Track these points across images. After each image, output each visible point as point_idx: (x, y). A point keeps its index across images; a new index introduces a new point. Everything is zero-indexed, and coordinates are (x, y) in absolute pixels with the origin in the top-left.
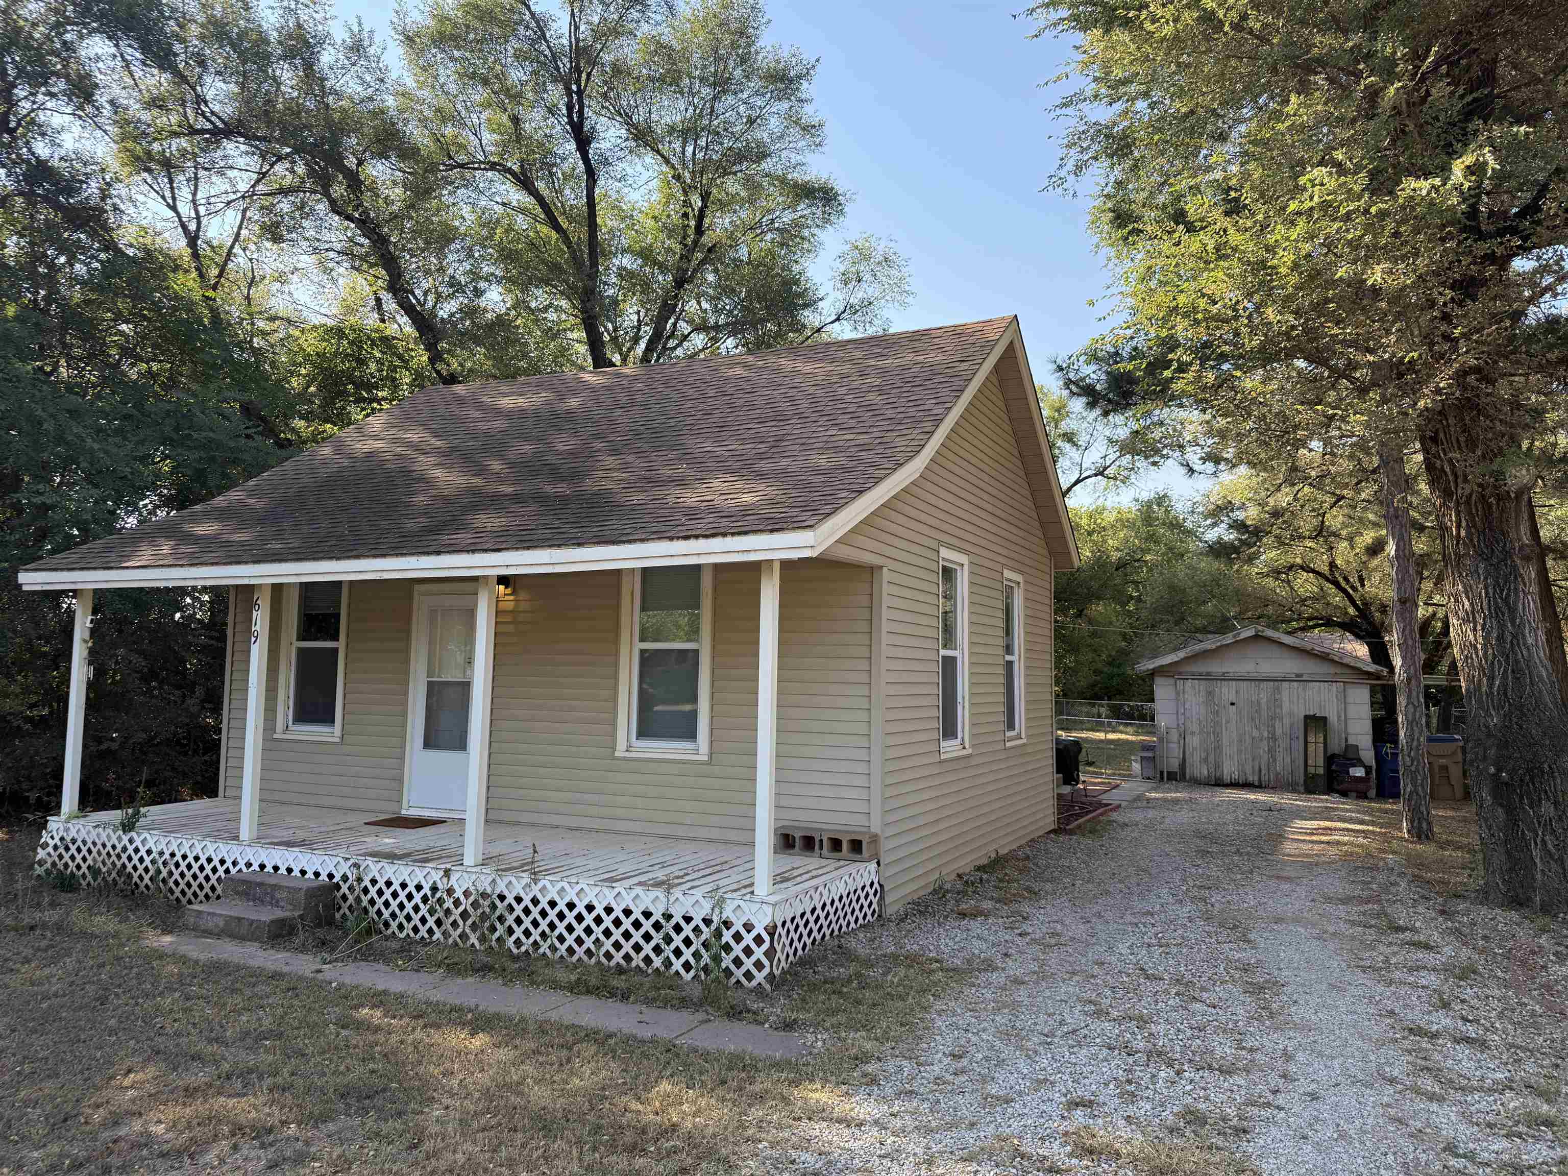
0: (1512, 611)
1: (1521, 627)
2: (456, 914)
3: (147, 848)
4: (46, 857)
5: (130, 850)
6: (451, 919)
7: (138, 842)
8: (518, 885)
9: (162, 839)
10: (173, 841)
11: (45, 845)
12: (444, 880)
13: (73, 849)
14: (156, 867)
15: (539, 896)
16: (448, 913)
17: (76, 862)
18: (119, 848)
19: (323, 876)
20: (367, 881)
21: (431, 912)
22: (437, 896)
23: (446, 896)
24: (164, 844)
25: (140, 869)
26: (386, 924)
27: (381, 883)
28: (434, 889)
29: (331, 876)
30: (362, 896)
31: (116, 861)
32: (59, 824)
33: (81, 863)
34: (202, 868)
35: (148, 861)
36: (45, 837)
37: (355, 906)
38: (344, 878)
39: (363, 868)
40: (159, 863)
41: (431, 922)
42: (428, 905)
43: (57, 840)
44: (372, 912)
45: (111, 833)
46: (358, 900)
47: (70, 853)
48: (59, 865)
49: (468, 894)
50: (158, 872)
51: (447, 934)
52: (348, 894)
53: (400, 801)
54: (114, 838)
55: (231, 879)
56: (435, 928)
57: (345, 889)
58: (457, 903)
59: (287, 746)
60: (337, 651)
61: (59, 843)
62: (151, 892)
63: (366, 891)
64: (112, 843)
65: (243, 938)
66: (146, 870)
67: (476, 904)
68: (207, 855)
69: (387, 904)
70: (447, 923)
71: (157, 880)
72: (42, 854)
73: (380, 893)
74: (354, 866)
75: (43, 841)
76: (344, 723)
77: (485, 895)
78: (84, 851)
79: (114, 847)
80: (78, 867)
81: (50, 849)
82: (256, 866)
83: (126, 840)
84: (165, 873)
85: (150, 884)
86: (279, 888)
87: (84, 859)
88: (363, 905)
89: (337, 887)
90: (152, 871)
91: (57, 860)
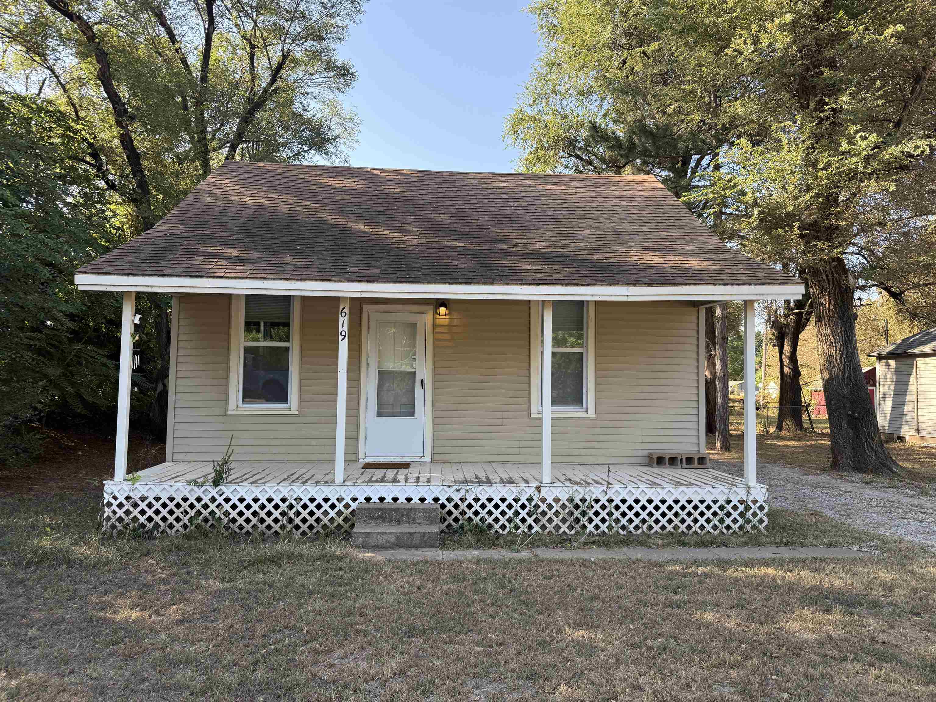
2: (550, 514)
3: (238, 497)
4: (111, 514)
5: (220, 500)
6: (547, 517)
7: (228, 493)
8: (597, 492)
9: (253, 489)
10: (267, 489)
11: (109, 504)
12: (536, 493)
13: (143, 505)
14: (252, 510)
15: (613, 497)
16: (544, 514)
17: (147, 515)
18: (206, 500)
19: (429, 500)
20: (470, 500)
21: (530, 514)
22: (533, 504)
23: (540, 503)
24: (257, 492)
25: (233, 514)
26: (490, 526)
27: (483, 500)
28: (530, 500)
29: (436, 500)
30: (466, 510)
31: (202, 510)
32: (119, 487)
33: (153, 516)
34: (305, 507)
35: (241, 507)
36: (107, 498)
37: (460, 517)
38: (449, 500)
39: (467, 491)
40: (255, 507)
41: (530, 521)
42: (527, 510)
43: (121, 499)
44: (476, 520)
45: (195, 488)
46: (463, 513)
47: (139, 509)
48: (127, 519)
49: (557, 500)
50: (255, 514)
51: (543, 527)
52: (453, 510)
53: (357, 454)
54: (199, 492)
55: (365, 509)
56: (533, 524)
57: (450, 506)
58: (550, 507)
59: (243, 419)
60: (287, 349)
61: (125, 502)
62: (244, 531)
63: (470, 506)
64: (196, 496)
65: (416, 547)
66: (241, 514)
67: (564, 506)
68: (309, 496)
69: (490, 513)
70: (544, 520)
71: (254, 520)
72: (108, 512)
73: (483, 506)
74: (458, 491)
75: (105, 501)
76: (301, 401)
77: (571, 500)
78: (157, 505)
79: (199, 500)
80: (150, 519)
81: (114, 507)
82: (361, 499)
83: (214, 492)
84: (263, 514)
85: (244, 524)
86: (415, 510)
87: (157, 512)
88: (467, 516)
89: (443, 506)
90: (248, 514)
91: (123, 516)
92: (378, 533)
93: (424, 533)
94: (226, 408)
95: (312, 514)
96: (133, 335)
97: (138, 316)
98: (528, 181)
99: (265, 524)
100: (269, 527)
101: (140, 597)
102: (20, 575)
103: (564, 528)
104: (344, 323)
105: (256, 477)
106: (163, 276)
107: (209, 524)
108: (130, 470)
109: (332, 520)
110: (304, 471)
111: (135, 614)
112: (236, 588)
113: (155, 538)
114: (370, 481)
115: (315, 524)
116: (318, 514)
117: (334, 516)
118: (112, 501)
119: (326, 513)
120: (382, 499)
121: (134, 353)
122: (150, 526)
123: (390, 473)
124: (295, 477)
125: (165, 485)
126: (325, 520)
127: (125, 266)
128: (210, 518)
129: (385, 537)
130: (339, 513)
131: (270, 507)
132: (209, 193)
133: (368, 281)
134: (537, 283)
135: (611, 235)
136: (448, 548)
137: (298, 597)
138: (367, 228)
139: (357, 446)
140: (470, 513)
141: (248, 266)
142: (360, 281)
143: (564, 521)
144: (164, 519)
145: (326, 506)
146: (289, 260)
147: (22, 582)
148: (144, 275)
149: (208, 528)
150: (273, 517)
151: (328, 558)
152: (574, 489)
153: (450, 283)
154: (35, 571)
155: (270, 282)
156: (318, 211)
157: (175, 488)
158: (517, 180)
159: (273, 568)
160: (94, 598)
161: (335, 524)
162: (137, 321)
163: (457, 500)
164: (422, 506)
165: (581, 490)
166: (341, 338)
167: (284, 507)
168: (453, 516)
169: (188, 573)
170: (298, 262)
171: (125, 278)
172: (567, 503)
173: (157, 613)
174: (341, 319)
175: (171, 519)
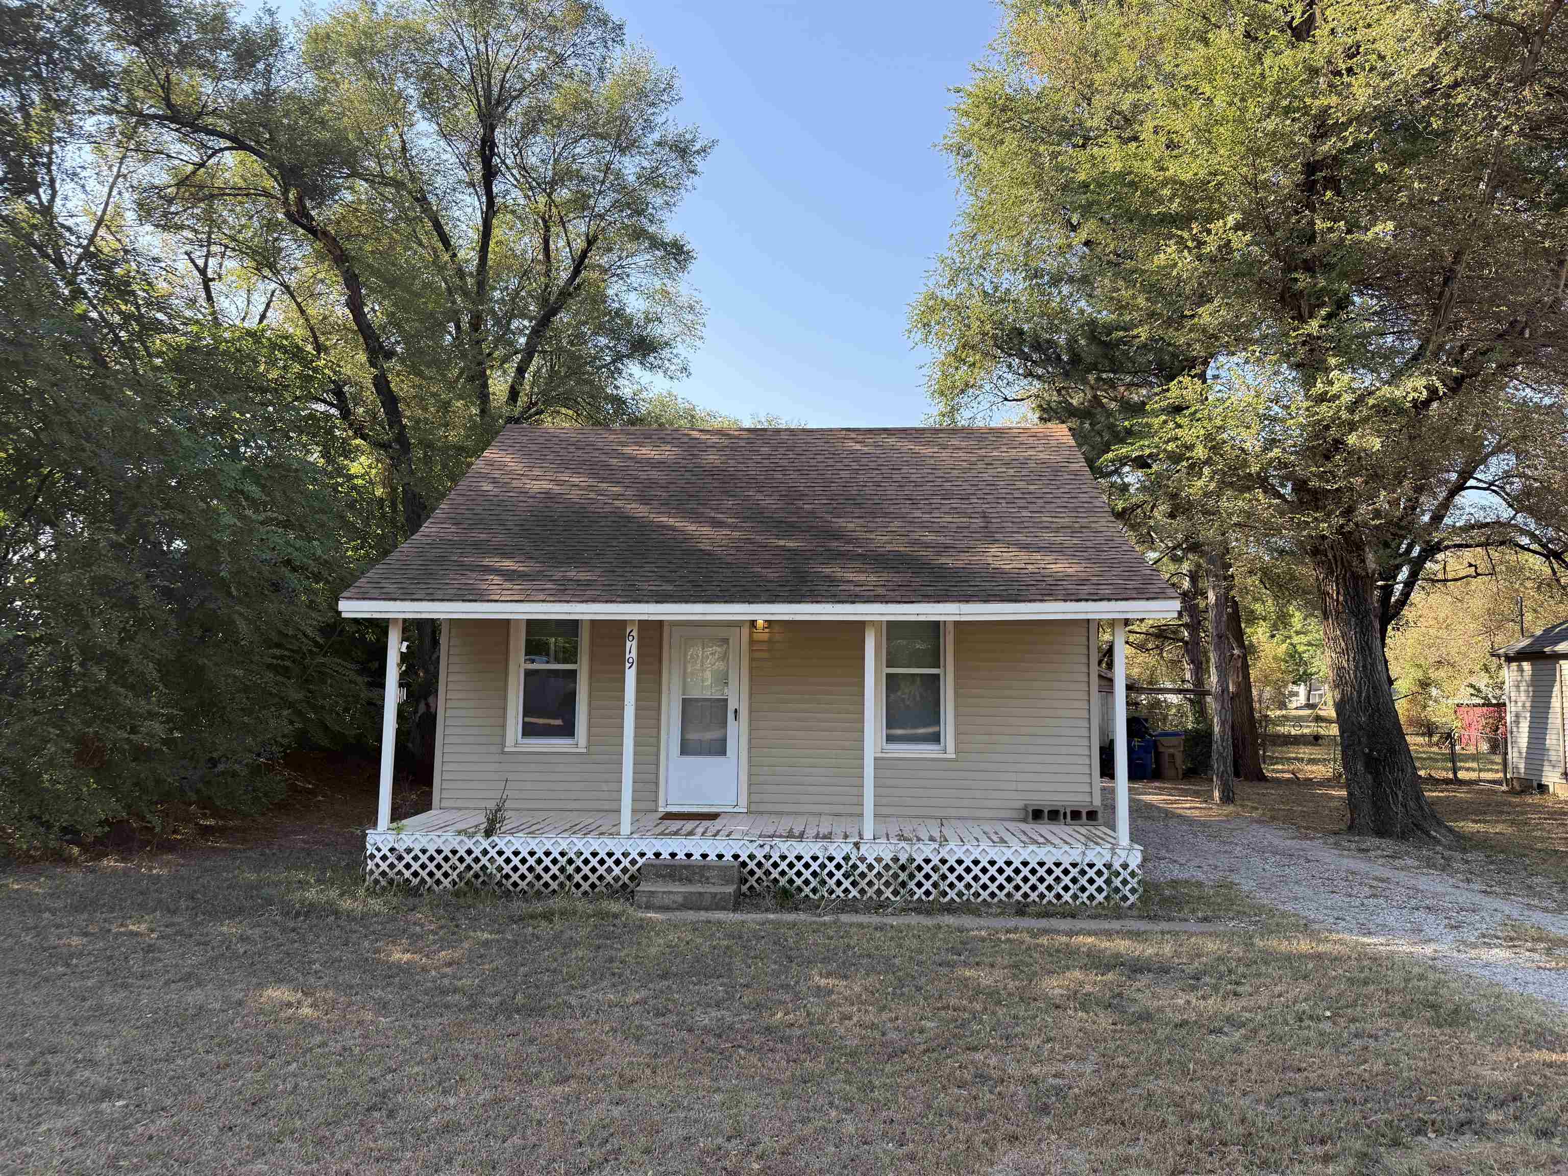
0: (1370, 649)
1: (1375, 659)
2: (871, 876)
3: (513, 849)
4: (374, 868)
5: (493, 853)
6: (867, 880)
7: (501, 845)
8: (927, 850)
9: (529, 840)
10: (545, 841)
11: (372, 857)
12: (855, 851)
13: (408, 858)
14: (527, 865)
15: (947, 857)
16: (863, 875)
17: (412, 870)
18: (477, 852)
19: (728, 857)
20: (776, 858)
21: (846, 876)
22: (850, 863)
23: (858, 863)
24: (533, 844)
25: (507, 869)
26: (800, 889)
27: (791, 858)
28: (847, 858)
29: (736, 857)
30: (771, 869)
31: (473, 864)
32: (384, 837)
33: (420, 870)
34: (586, 862)
35: (516, 861)
36: (370, 849)
37: (764, 878)
38: (751, 857)
39: (771, 847)
40: (531, 861)
41: (846, 884)
42: (843, 871)
43: (385, 851)
44: (783, 881)
45: (466, 839)
46: (767, 873)
47: (404, 862)
48: (391, 874)
49: (879, 860)
50: (531, 869)
51: (862, 892)
52: (756, 869)
53: (656, 801)
54: (469, 844)
55: (652, 865)
56: (850, 888)
57: (752, 865)
58: (871, 867)
59: (521, 758)
60: (574, 672)
61: (389, 854)
62: (519, 889)
63: (775, 865)
64: (466, 848)
65: (707, 909)
66: (515, 869)
67: (887, 867)
68: (591, 850)
69: (799, 874)
70: (863, 884)
71: (530, 877)
72: (370, 865)
73: (791, 865)
74: (762, 846)
75: (368, 853)
76: (589, 735)
77: (896, 860)
78: (424, 858)
79: (469, 852)
80: (415, 874)
81: (377, 860)
82: (650, 855)
83: (485, 844)
84: (539, 869)
85: (519, 881)
86: (709, 867)
87: (423, 866)
88: (772, 877)
89: (744, 864)
90: (523, 869)
91: (387, 870)
92: (664, 892)
93: (716, 894)
94: (503, 745)
95: (594, 870)
96: (399, 666)
97: (405, 644)
98: (892, 441)
99: (542, 882)
100: (546, 885)
101: (410, 945)
102: (291, 924)
103: (888, 893)
104: (632, 648)
105: (534, 828)
106: (433, 600)
107: (480, 880)
108: (394, 819)
109: (617, 879)
110: (591, 820)
111: (407, 957)
112: (503, 939)
113: (421, 895)
114: (662, 834)
115: (598, 883)
116: (601, 870)
117: (619, 873)
118: (376, 853)
119: (609, 870)
120: (673, 855)
121: (401, 685)
122: (415, 881)
123: (690, 825)
124: (578, 827)
125: (433, 835)
126: (609, 878)
127: (391, 588)
128: (481, 873)
129: (671, 896)
130: (625, 870)
131: (547, 861)
132: (485, 476)
133: (657, 602)
134: (854, 599)
135: (978, 522)
136: (742, 911)
137: (564, 948)
138: (671, 521)
139: (656, 792)
140: (775, 874)
141: (527, 585)
142: (647, 602)
143: (887, 884)
144: (431, 874)
145: (610, 862)
146: (572, 574)
147: (293, 930)
148: (413, 600)
149: (479, 886)
150: (551, 873)
151: (602, 915)
152: (900, 846)
153: (750, 603)
154: (305, 921)
155: (549, 605)
156: (617, 497)
157: (443, 839)
158: (879, 439)
159: (544, 924)
160: (366, 944)
161: (620, 883)
162: (404, 650)
163: (760, 857)
164: (720, 863)
165: (908, 848)
166: (628, 665)
167: (563, 861)
168: (756, 876)
169: (457, 926)
170: (583, 576)
171: (392, 603)
172: (891, 863)
173: (427, 956)
174: (628, 644)
175: (439, 874)
